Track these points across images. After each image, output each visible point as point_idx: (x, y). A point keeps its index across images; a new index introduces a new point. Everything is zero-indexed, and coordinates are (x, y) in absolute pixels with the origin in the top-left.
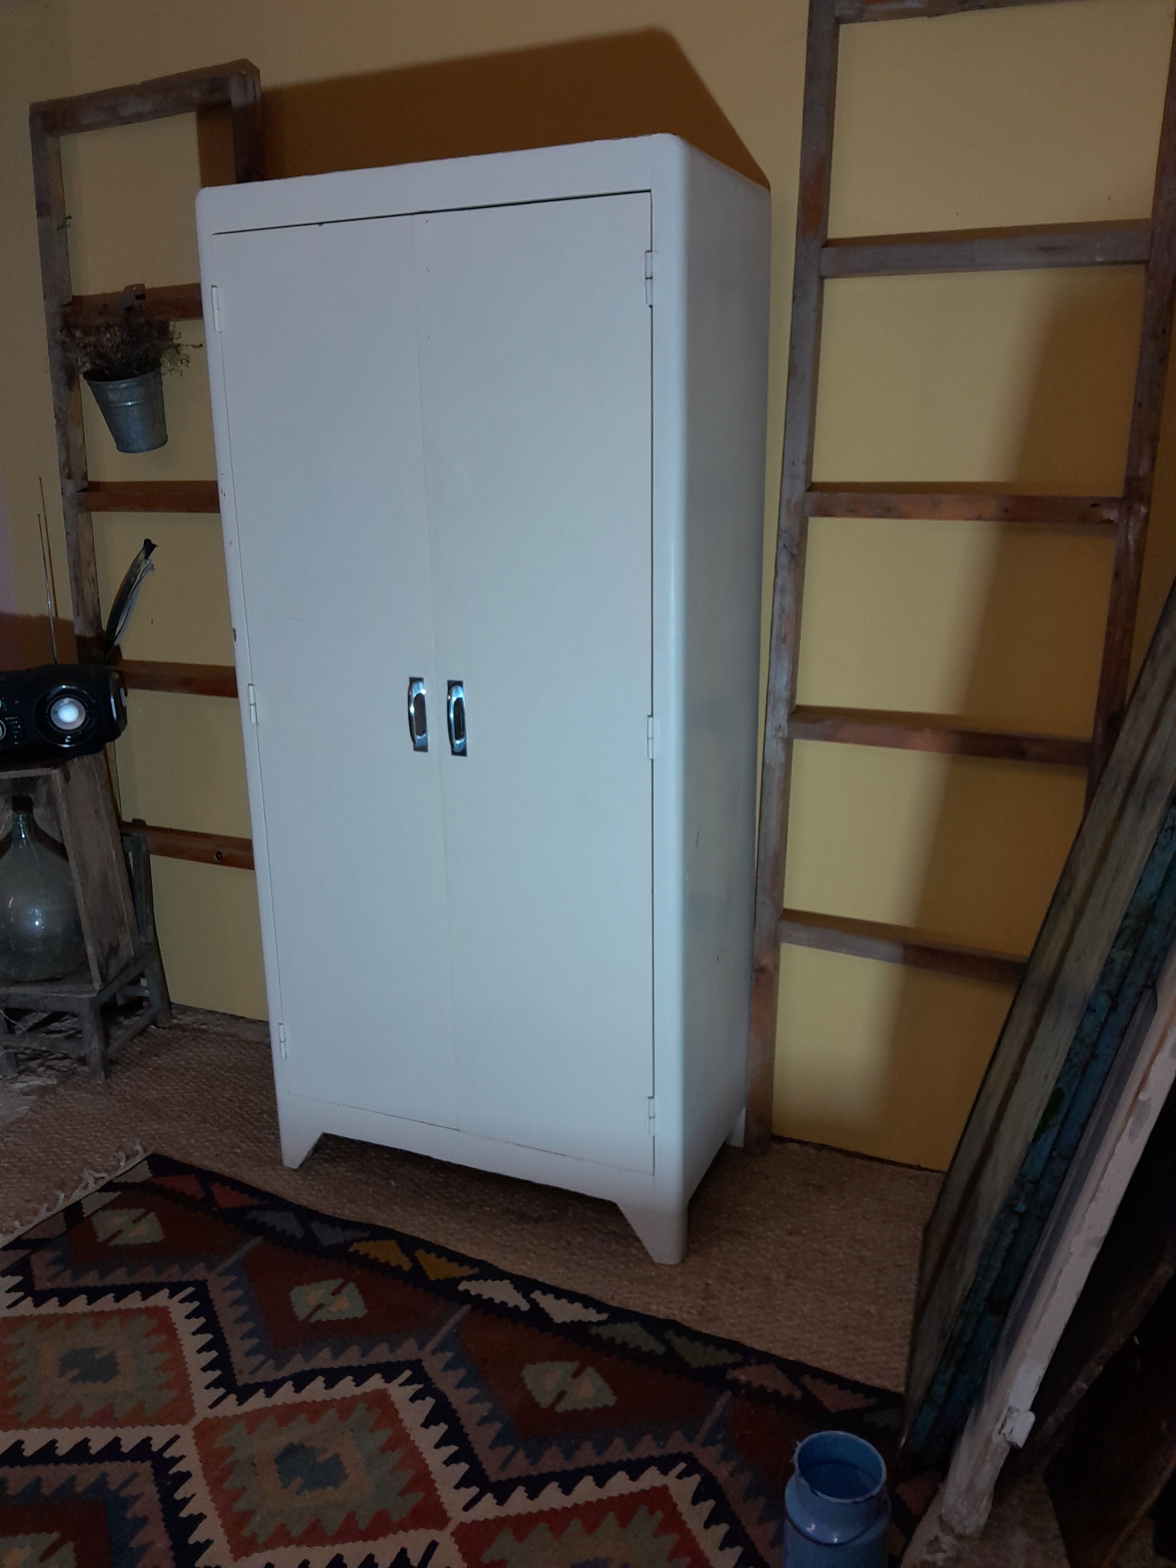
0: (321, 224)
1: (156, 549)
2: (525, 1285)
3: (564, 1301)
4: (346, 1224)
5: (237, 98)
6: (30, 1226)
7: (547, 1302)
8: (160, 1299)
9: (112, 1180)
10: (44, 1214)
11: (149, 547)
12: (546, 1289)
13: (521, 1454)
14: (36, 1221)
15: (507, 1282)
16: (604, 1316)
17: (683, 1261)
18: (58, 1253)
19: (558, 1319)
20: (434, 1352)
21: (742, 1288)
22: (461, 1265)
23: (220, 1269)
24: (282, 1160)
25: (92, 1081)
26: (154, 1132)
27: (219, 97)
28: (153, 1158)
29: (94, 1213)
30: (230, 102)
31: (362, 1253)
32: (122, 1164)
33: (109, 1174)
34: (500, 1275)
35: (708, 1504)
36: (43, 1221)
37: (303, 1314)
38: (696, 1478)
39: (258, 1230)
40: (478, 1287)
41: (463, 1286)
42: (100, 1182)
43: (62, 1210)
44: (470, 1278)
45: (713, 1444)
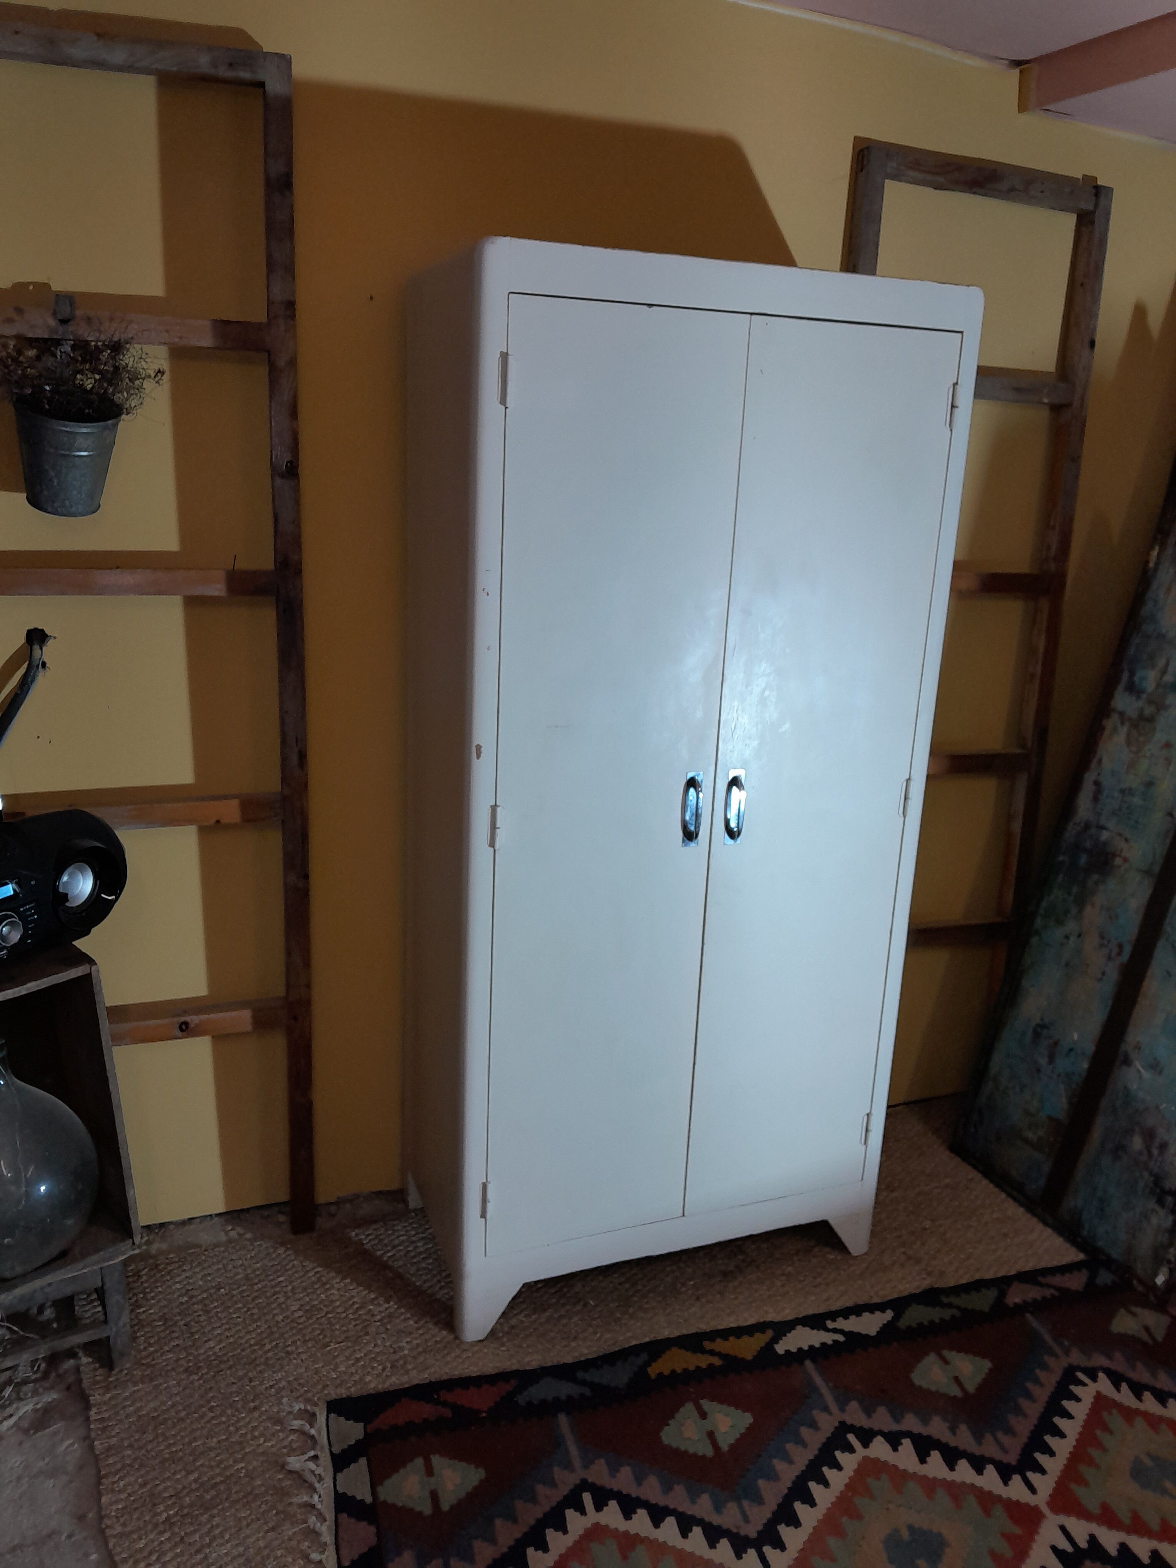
0: (650, 305)
1: (51, 643)
2: (816, 1322)
3: (866, 1315)
4: (608, 1359)
6: (331, 1548)
7: (844, 1324)
8: (576, 1522)
9: (330, 1451)
10: (324, 1530)
12: (833, 1315)
13: (999, 1434)
14: (328, 1539)
15: (799, 1327)
16: (890, 1312)
18: (410, 1555)
19: (871, 1332)
20: (842, 1410)
21: (923, 1244)
22: (751, 1335)
23: (577, 1463)
24: (457, 1338)
25: (117, 1370)
26: (284, 1383)
27: (245, 75)
28: (336, 1407)
29: (374, 1493)
30: (262, 85)
31: (667, 1372)
32: (313, 1432)
33: (313, 1449)
34: (788, 1325)
35: (1125, 1387)
36: (336, 1535)
37: (708, 1450)
38: (1101, 1376)
39: (547, 1409)
40: (789, 1344)
41: (780, 1349)
42: (321, 1462)
43: (336, 1512)
44: (775, 1340)
45: (1069, 1350)
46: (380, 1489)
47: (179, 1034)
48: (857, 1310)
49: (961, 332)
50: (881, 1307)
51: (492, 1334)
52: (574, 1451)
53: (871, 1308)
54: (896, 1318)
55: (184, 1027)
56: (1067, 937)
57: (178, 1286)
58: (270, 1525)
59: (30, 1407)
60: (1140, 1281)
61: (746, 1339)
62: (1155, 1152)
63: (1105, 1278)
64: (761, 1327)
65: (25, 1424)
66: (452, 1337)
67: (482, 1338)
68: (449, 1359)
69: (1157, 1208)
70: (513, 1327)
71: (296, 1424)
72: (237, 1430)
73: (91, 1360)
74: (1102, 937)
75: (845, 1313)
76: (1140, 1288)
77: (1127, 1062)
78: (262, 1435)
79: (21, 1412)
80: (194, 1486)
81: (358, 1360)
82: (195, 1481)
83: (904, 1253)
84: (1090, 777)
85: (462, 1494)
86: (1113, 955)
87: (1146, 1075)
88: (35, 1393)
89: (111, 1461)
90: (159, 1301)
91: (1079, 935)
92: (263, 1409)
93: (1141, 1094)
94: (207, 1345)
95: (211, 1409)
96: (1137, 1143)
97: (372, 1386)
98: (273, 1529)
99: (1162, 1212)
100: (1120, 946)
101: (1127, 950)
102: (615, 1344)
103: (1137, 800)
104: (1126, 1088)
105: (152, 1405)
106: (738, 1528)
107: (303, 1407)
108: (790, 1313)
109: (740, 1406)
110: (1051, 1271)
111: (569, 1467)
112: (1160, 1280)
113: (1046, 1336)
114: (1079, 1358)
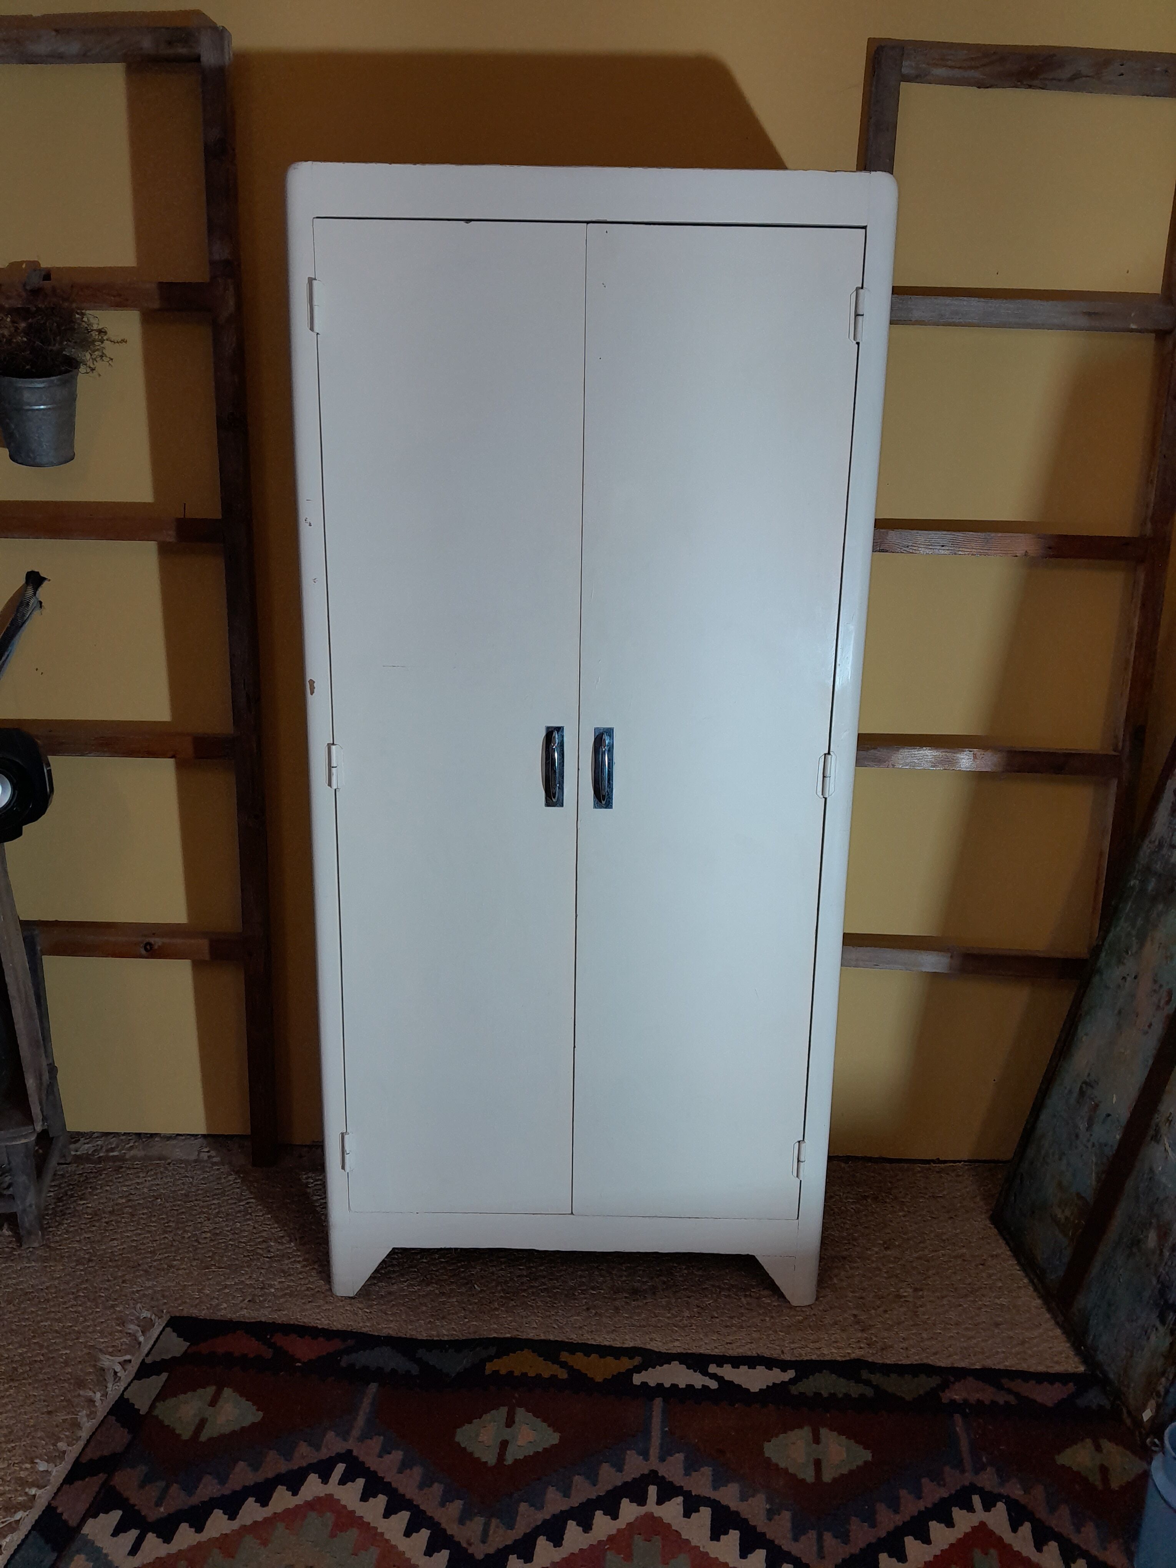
0: (468, 221)
1: (45, 583)
2: (696, 1362)
3: (761, 1369)
4: (458, 1345)
5: (209, 58)
6: (82, 1443)
7: (728, 1372)
8: (312, 1488)
9: (143, 1360)
10: (88, 1426)
11: (35, 580)
12: (721, 1360)
13: (828, 1536)
14: (84, 1434)
15: (676, 1363)
16: (791, 1374)
17: (817, 1299)
18: (142, 1469)
19: (755, 1388)
20: (662, 1459)
21: (885, 1311)
22: (617, 1358)
23: (356, 1433)
24: (330, 1290)
25: (24, 1246)
26: (150, 1291)
27: (182, 51)
28: (178, 1324)
29: (152, 1406)
30: (198, 59)
31: (503, 1372)
32: (141, 1339)
33: (133, 1355)
34: (665, 1358)
35: (1026, 1529)
36: (94, 1433)
37: (490, 1458)
38: (1001, 1506)
39: (364, 1376)
40: (652, 1377)
41: (637, 1379)
42: (129, 1367)
43: (108, 1414)
44: (638, 1369)
45: (983, 1468)
46: (159, 1404)
47: (143, 952)
48: (752, 1362)
49: (865, 228)
50: (784, 1365)
51: (365, 1292)
52: (361, 1420)
53: (770, 1363)
54: (792, 1381)
55: (148, 947)
56: (1124, 978)
57: (125, 1189)
58: (49, 1409)
60: (1129, 1413)
61: (610, 1359)
62: (1167, 1253)
63: (1094, 1398)
64: (632, 1352)
66: (327, 1287)
67: (352, 1295)
68: (308, 1306)
69: (1158, 1324)
70: (390, 1293)
71: (132, 1328)
72: (86, 1320)
73: (10, 1233)
74: (1155, 982)
75: (736, 1362)
76: (1128, 1422)
77: (1156, 1138)
78: (100, 1332)
80: (17, 1358)
81: (226, 1287)
82: (21, 1354)
83: (855, 1316)
85: (227, 1430)
86: (1163, 1002)
90: (102, 1197)
91: (1135, 977)
92: (118, 1309)
93: (1164, 1180)
94: (111, 1243)
95: (75, 1299)
96: (1152, 1239)
97: (223, 1312)
98: (49, 1413)
99: (1162, 1330)
102: (475, 1332)
104: (1151, 1170)
106: (470, 1544)
107: (149, 1316)
108: (677, 1347)
109: (554, 1425)
110: (1025, 1376)
111: (345, 1435)
112: (1147, 1415)
113: (964, 1445)
114: (988, 1479)
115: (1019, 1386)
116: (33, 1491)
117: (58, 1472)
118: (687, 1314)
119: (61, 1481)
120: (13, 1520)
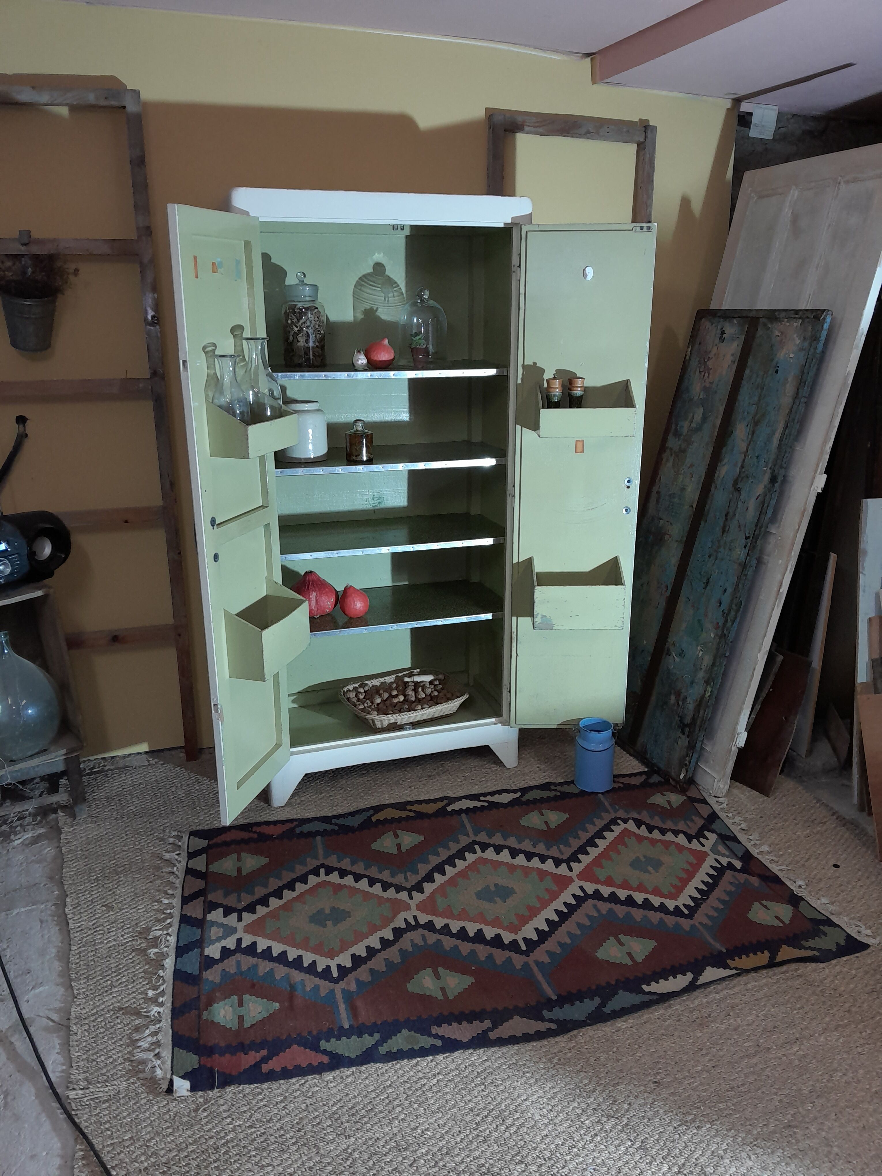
1: (27, 420)
3: (505, 794)
4: (351, 814)
5: (131, 108)
6: (179, 889)
7: (491, 799)
8: (313, 880)
9: (188, 851)
10: (178, 882)
11: (21, 420)
12: (485, 794)
13: (562, 846)
14: (178, 885)
15: (465, 799)
16: (519, 793)
17: (518, 765)
18: (220, 891)
19: (505, 802)
20: (476, 835)
22: (435, 803)
23: (321, 856)
24: (269, 805)
25: (77, 819)
26: (168, 824)
27: (114, 102)
28: (194, 834)
29: (207, 868)
30: (124, 107)
31: (382, 819)
32: (180, 843)
33: (179, 850)
34: (459, 799)
35: (643, 827)
36: (183, 884)
37: (395, 851)
38: (631, 821)
39: (311, 835)
40: (456, 806)
41: (449, 809)
42: (182, 855)
43: (185, 875)
44: (448, 805)
45: (618, 810)
46: (210, 866)
48: (500, 792)
50: (515, 791)
51: (289, 803)
52: (321, 852)
54: (521, 796)
55: (114, 639)
56: (642, 585)
57: (117, 784)
58: (150, 881)
59: (30, 835)
60: (673, 780)
61: (432, 804)
62: (680, 703)
63: (655, 779)
64: (441, 799)
65: (27, 842)
66: (266, 805)
67: (281, 807)
68: (261, 815)
69: (681, 735)
70: (302, 801)
71: (171, 840)
72: (140, 843)
74: (658, 583)
75: (492, 794)
76: (673, 783)
77: (669, 654)
78: (153, 845)
79: (25, 837)
80: (112, 866)
81: (211, 814)
82: (113, 864)
83: (538, 767)
84: (655, 489)
85: (255, 868)
86: (663, 592)
87: (677, 659)
88: (33, 829)
89: (70, 856)
90: (106, 790)
92: (155, 835)
93: (675, 671)
94: (129, 809)
95: (126, 835)
96: (673, 699)
97: (216, 825)
99: (683, 737)
100: (667, 587)
101: (670, 588)
102: (357, 807)
103: (676, 500)
104: (668, 668)
105: (95, 833)
106: (401, 883)
108: (461, 794)
109: (419, 832)
110: (624, 776)
111: (316, 858)
112: (682, 776)
113: (607, 804)
114: (621, 814)
115: (622, 780)
116: (169, 911)
117: (177, 902)
118: (459, 780)
119: (180, 905)
120: (165, 923)
